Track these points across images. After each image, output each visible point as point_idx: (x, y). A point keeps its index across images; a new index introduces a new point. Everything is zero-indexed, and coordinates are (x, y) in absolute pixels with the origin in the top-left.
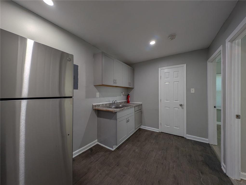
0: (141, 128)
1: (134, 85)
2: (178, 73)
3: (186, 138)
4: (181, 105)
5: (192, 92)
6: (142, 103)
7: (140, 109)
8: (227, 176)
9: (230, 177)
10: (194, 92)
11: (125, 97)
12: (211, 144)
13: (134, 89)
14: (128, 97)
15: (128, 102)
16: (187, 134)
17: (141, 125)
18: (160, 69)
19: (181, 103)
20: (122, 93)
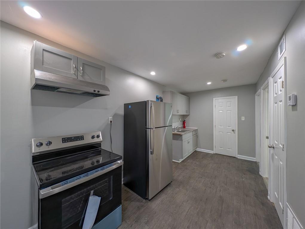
0: (197, 150)
1: (189, 113)
2: (230, 103)
3: (237, 158)
4: (233, 131)
5: (242, 119)
6: (197, 128)
7: (196, 133)
8: (261, 176)
9: (263, 176)
10: (244, 120)
11: (182, 123)
12: (258, 161)
13: (190, 116)
14: (184, 123)
15: (184, 127)
16: (238, 154)
17: (197, 148)
18: (214, 99)
19: (233, 129)
20: (180, 119)
